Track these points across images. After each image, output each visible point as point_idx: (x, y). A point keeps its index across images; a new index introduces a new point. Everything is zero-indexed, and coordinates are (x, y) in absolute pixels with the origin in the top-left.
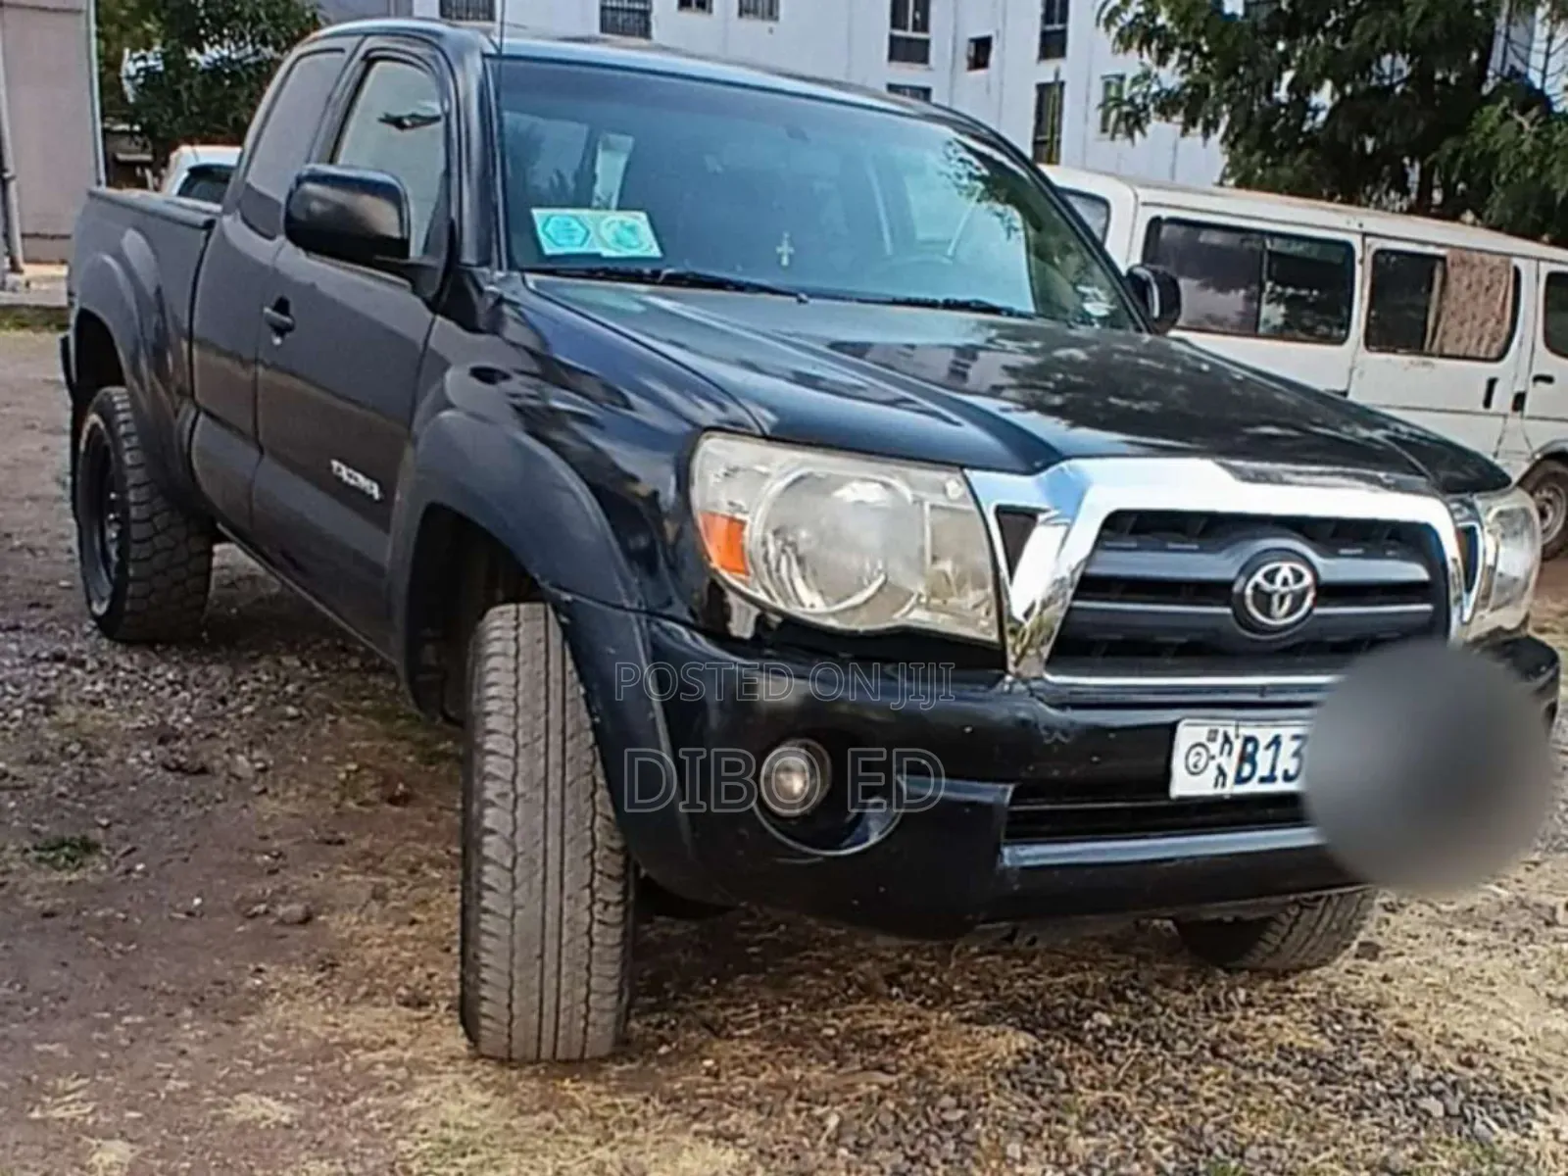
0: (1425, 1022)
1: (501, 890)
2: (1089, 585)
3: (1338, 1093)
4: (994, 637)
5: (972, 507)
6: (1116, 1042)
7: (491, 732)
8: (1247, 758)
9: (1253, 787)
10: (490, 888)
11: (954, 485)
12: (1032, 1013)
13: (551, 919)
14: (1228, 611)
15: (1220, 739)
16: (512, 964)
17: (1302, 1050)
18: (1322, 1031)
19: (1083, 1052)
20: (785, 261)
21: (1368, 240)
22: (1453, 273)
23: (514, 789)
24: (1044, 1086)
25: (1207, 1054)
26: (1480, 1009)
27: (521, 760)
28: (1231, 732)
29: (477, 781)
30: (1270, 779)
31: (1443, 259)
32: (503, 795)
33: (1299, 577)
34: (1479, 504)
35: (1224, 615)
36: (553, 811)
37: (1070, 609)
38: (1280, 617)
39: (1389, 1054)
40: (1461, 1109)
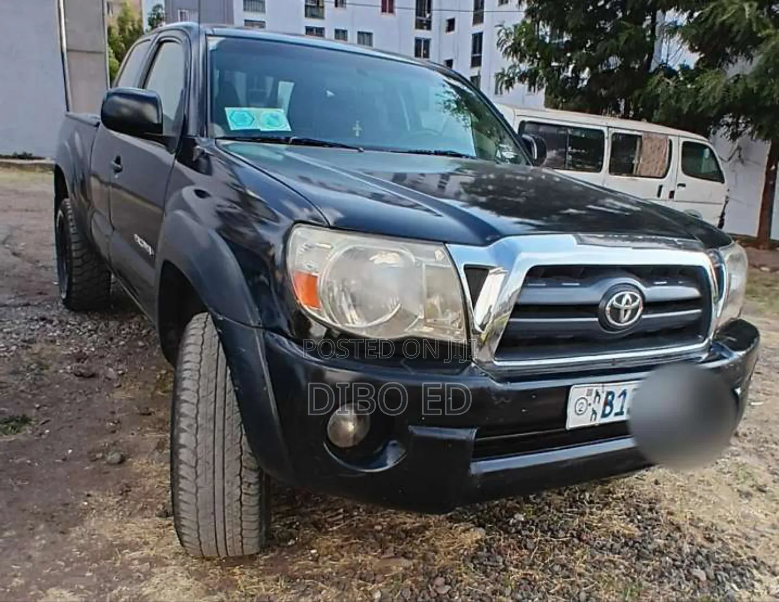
0: (682, 512)
1: (190, 478)
2: (519, 309)
3: (647, 565)
4: (464, 340)
5: (450, 266)
6: (528, 533)
7: (184, 389)
8: (608, 403)
9: (611, 419)
10: (183, 478)
11: (438, 252)
12: (482, 511)
13: (218, 494)
14: (596, 319)
15: (594, 395)
16: (197, 518)
17: (624, 535)
18: (632, 521)
19: (511, 540)
20: (357, 134)
21: (610, 129)
22: (645, 142)
23: (197, 422)
24: (491, 566)
25: (576, 541)
26: (708, 502)
27: (200, 406)
28: (600, 390)
29: (177, 417)
30: (621, 413)
31: (640, 137)
32: (190, 426)
33: (634, 299)
34: (722, 253)
35: (594, 322)
36: (219, 435)
37: (509, 323)
38: (625, 321)
39: (669, 535)
40: (716, 575)
